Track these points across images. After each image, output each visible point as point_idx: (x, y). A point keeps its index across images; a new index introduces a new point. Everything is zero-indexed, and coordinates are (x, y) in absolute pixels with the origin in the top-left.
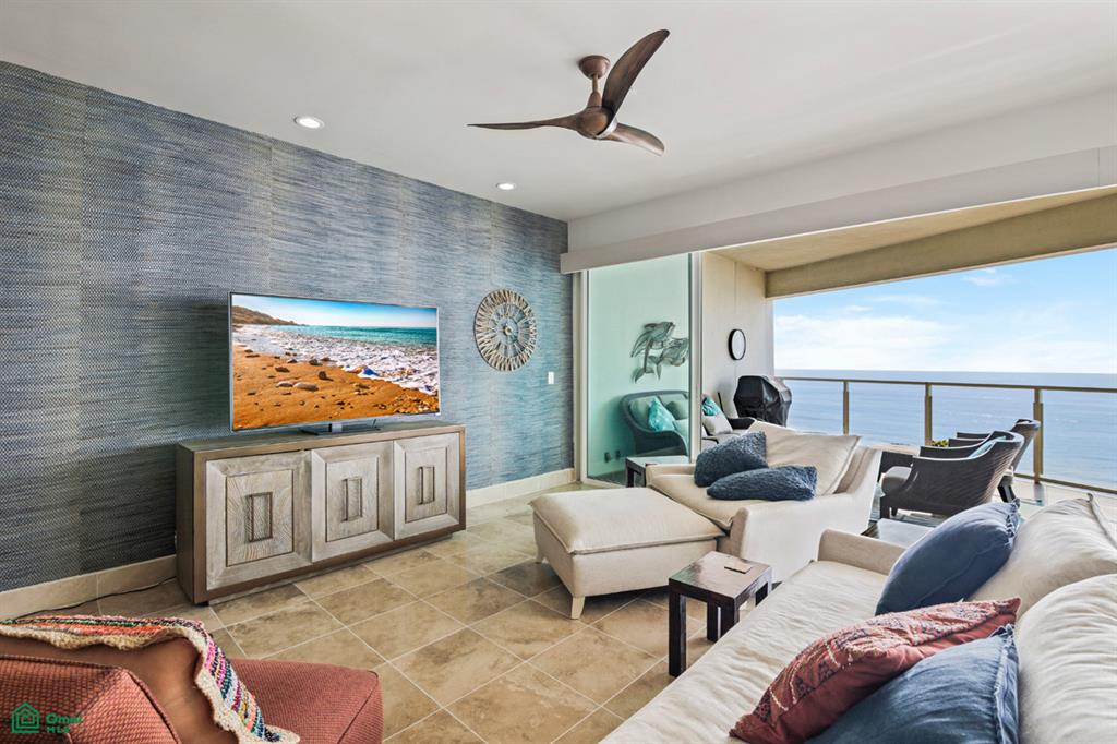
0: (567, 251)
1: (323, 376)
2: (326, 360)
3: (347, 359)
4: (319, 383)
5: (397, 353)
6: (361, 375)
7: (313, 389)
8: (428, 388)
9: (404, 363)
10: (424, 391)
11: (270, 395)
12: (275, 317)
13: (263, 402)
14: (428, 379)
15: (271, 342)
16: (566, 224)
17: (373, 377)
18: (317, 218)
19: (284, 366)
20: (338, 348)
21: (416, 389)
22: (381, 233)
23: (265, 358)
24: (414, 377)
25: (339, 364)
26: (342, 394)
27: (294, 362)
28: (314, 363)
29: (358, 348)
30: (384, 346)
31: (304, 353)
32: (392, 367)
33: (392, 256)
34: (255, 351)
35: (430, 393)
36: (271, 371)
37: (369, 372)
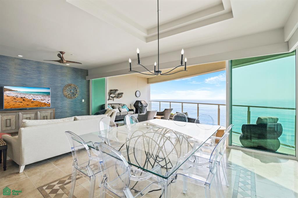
0: (88, 75)
1: (24, 100)
2: (24, 97)
3: (30, 97)
4: (23, 101)
5: (40, 96)
6: (32, 100)
7: (22, 102)
8: (48, 102)
9: (42, 98)
10: (47, 103)
11: (12, 103)
12: (13, 90)
13: (10, 104)
14: (48, 101)
15: (13, 94)
16: (88, 70)
17: (35, 100)
18: (24, 71)
19: (15, 98)
20: (27, 95)
21: (45, 103)
22: (40, 74)
23: (11, 97)
24: (44, 101)
25: (27, 98)
26: (27, 103)
27: (17, 97)
28: (22, 98)
29: (32, 95)
30: (37, 95)
31: (19, 96)
32: (39, 99)
33: (43, 78)
34: (9, 96)
35: (48, 103)
36: (12, 99)
37: (34, 100)
